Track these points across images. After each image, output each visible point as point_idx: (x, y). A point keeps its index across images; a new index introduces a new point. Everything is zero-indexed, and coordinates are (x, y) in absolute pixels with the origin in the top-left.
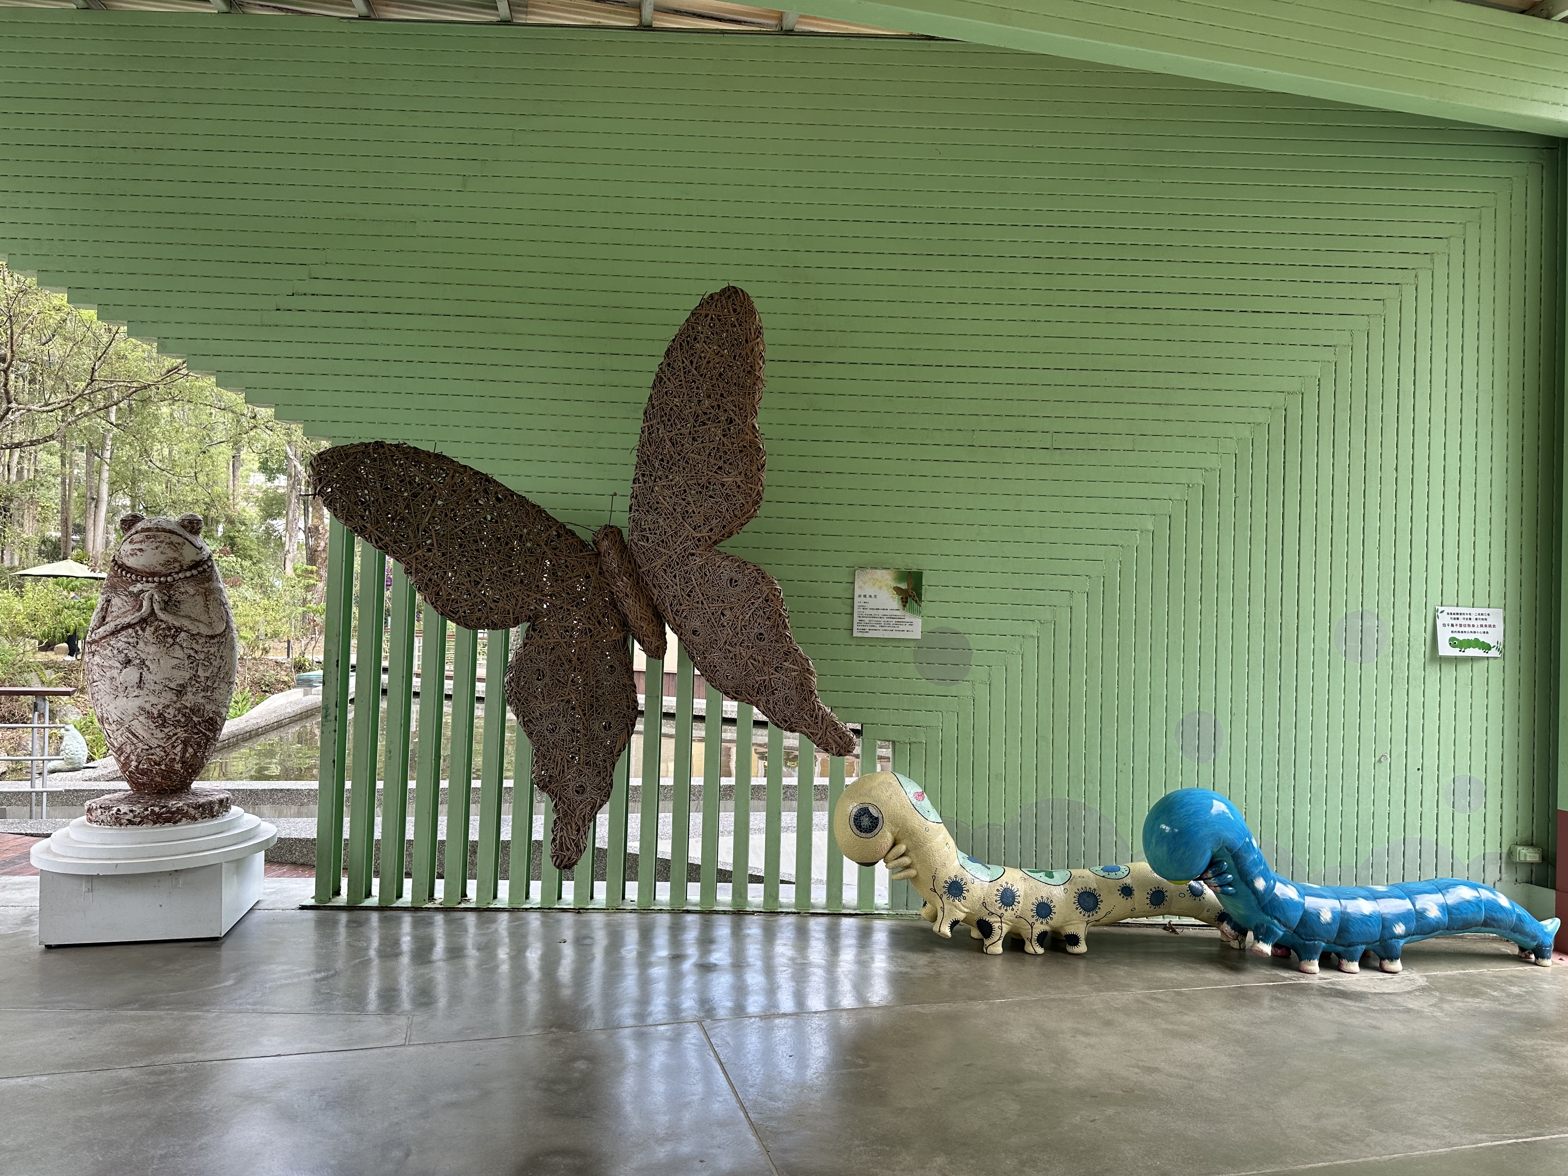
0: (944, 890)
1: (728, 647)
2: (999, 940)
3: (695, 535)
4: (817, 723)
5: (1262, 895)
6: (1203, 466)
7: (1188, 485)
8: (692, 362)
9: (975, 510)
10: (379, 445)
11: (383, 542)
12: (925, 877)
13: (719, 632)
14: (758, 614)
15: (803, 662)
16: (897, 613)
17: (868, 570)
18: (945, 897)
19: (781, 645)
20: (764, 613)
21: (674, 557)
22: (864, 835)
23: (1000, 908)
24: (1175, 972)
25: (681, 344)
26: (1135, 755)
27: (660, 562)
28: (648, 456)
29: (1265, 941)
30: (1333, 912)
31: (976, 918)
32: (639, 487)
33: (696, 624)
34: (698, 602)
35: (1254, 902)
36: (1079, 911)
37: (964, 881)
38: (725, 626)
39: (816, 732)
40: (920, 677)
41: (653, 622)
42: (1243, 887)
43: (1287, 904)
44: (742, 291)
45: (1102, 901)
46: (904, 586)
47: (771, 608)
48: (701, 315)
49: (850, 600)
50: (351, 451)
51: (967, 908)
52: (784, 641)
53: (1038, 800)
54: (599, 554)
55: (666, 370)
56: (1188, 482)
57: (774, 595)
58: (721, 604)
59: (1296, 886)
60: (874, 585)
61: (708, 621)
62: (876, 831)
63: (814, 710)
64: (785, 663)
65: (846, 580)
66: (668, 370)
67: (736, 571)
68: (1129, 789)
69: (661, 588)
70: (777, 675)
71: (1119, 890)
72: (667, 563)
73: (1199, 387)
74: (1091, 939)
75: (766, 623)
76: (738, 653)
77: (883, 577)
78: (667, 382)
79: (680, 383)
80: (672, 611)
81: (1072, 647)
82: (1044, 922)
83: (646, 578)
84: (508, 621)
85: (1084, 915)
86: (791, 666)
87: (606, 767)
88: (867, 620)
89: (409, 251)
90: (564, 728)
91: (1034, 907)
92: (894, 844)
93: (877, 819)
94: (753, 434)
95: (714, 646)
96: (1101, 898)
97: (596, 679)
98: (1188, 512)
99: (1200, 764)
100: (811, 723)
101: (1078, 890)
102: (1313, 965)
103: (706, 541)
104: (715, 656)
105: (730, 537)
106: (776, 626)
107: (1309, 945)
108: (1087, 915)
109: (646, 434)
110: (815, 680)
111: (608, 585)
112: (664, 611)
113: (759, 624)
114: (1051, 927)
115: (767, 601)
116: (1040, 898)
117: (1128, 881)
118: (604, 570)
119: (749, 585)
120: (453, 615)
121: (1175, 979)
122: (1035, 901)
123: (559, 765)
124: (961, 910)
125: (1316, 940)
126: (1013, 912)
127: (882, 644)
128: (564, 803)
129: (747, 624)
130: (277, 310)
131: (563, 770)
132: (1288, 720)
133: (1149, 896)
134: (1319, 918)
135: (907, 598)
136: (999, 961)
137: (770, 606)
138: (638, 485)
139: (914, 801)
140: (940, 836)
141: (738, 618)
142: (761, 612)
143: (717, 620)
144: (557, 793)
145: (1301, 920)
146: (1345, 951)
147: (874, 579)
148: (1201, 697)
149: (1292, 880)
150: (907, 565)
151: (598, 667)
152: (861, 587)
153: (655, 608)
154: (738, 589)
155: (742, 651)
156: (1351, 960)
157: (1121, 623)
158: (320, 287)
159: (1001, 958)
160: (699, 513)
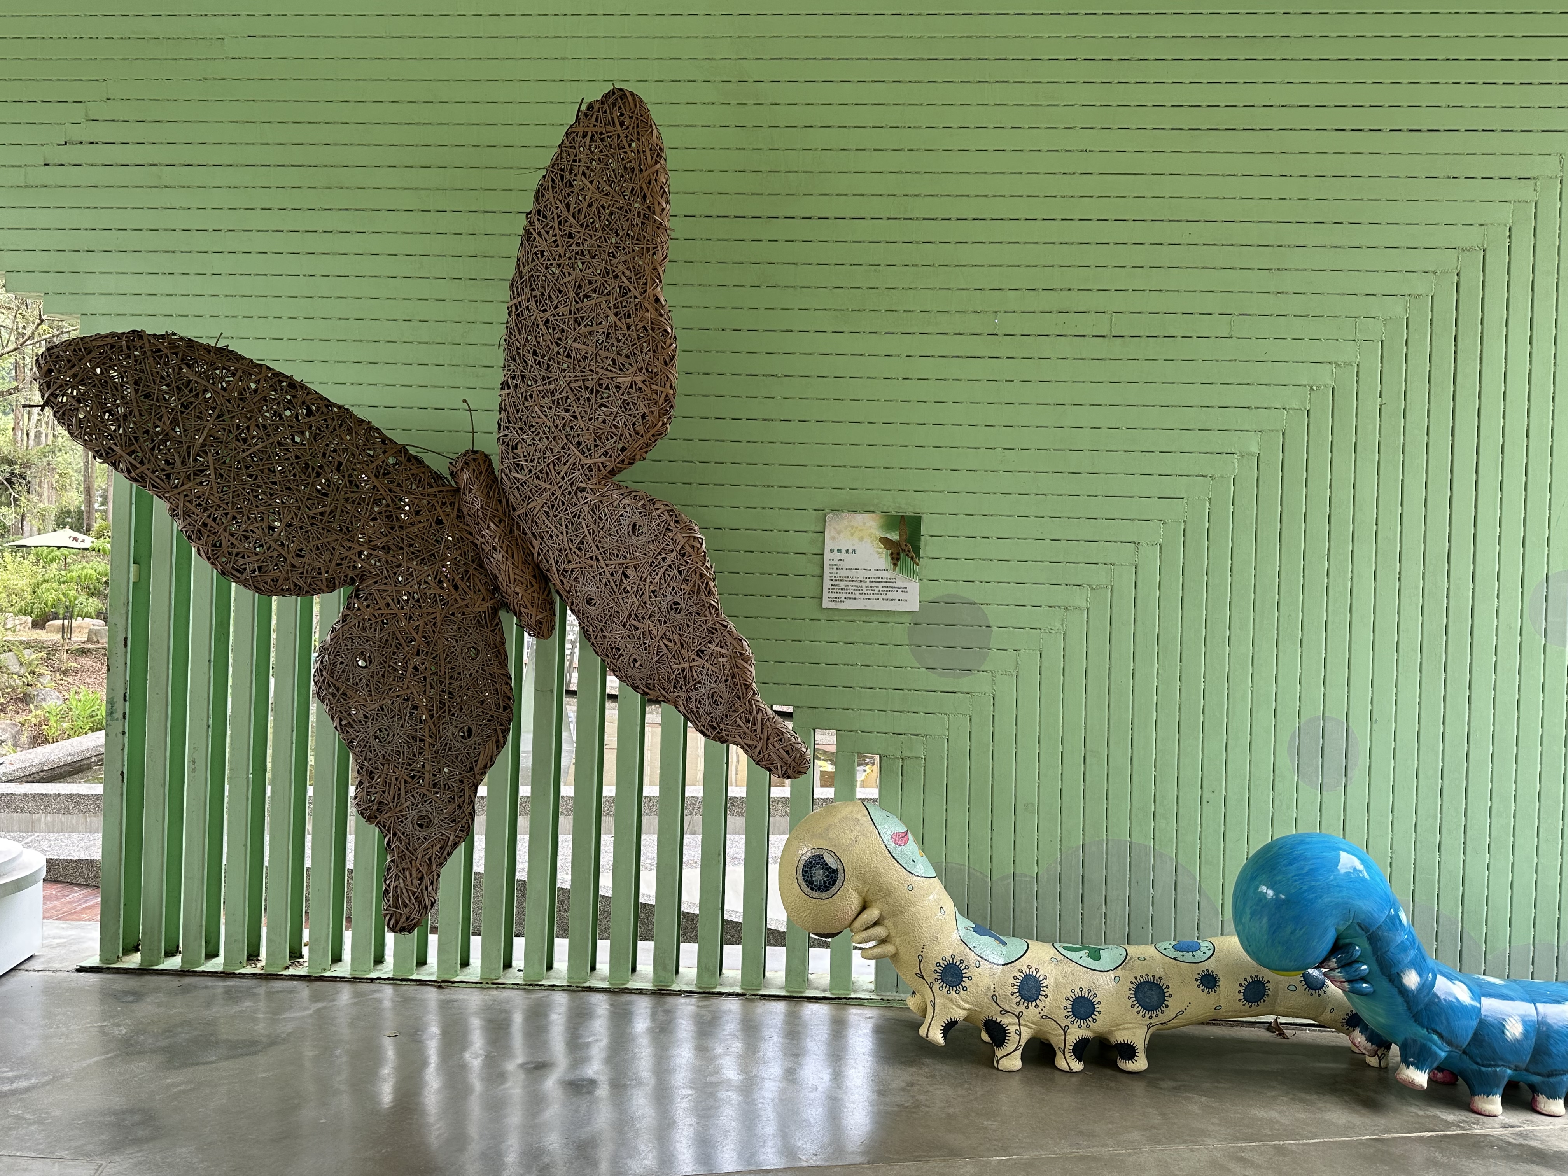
0: (936, 976)
1: (634, 622)
2: (1016, 1050)
3: (584, 461)
4: (755, 731)
5: (1414, 996)
6: (1333, 360)
7: (1311, 388)
8: (568, 206)
9: (997, 428)
10: (137, 335)
11: (137, 471)
12: (908, 956)
13: (621, 601)
14: (672, 574)
15: (735, 643)
16: (886, 575)
17: (843, 515)
18: (936, 987)
19: (703, 619)
20: (680, 572)
21: (558, 494)
22: (816, 894)
23: (1018, 1004)
24: (1278, 1107)
25: (553, 180)
26: (1229, 778)
27: (540, 501)
28: (518, 348)
29: (1419, 1066)
30: (1525, 1023)
31: (983, 1017)
32: (509, 394)
33: (590, 589)
34: (591, 558)
35: (1402, 1007)
36: (1135, 1010)
37: (965, 963)
38: (628, 592)
39: (755, 743)
40: (917, 665)
41: (532, 586)
42: (1385, 984)
43: (1453, 1010)
44: (632, 94)
45: (1170, 996)
46: (894, 536)
47: (688, 566)
48: (577, 135)
49: (819, 557)
50: (94, 343)
51: (969, 1003)
52: (707, 613)
53: (1087, 842)
54: (458, 490)
55: (536, 221)
56: (1311, 383)
57: (693, 547)
58: (622, 561)
59: (1468, 983)
60: (852, 535)
61: (606, 584)
62: (834, 889)
63: (751, 713)
64: (710, 645)
65: (813, 528)
66: (539, 220)
67: (640, 513)
68: (1220, 826)
69: (542, 538)
70: (701, 662)
71: (1197, 980)
72: (549, 503)
73: (1327, 244)
74: (1151, 1051)
75: (683, 587)
76: (646, 629)
77: (865, 524)
78: (538, 238)
79: (554, 238)
80: (558, 571)
81: (1137, 623)
82: (1084, 1026)
83: (523, 525)
84: (319, 583)
85: (1144, 1016)
86: (718, 649)
87: (463, 790)
88: (842, 585)
89: (216, 79)
90: (400, 736)
91: (1068, 1004)
92: (864, 907)
93: (835, 871)
94: (657, 310)
95: (615, 620)
96: (1170, 991)
97: (450, 666)
98: (1311, 426)
99: (1324, 793)
100: (747, 731)
101: (1136, 978)
102: (1492, 1103)
103: (599, 470)
104: (617, 634)
105: (633, 463)
106: (695, 591)
107: (1487, 1073)
108: (1147, 1016)
109: (514, 316)
110: (753, 670)
111: (471, 534)
112: (548, 571)
113: (673, 589)
114: (1094, 1031)
115: (683, 555)
116: (1077, 991)
117: (1210, 965)
118: (465, 513)
119: (657, 533)
120: (239, 575)
121: (1278, 1122)
122: (1069, 994)
123: (393, 785)
124: (959, 1007)
125: (1499, 1066)
126: (1038, 1011)
127: (864, 619)
128: (400, 840)
129: (657, 589)
130: (46, 165)
131: (399, 795)
132: (1457, 729)
133: (1242, 989)
134: (1503, 1032)
135: (898, 554)
136: (1015, 1083)
137: (687, 563)
138: (507, 391)
139: (892, 846)
140: (931, 897)
141: (645, 581)
142: (676, 571)
143: (618, 583)
144: (390, 827)
145: (1475, 1034)
146: (1543, 1082)
147: (852, 527)
148: (1327, 695)
149: (1460, 973)
150: (900, 507)
151: (453, 650)
152: (833, 538)
153: (537, 566)
154: (644, 539)
155: (652, 628)
156: (1553, 1096)
157: (1209, 588)
158: (101, 132)
159: (1018, 1077)
160: (588, 430)
